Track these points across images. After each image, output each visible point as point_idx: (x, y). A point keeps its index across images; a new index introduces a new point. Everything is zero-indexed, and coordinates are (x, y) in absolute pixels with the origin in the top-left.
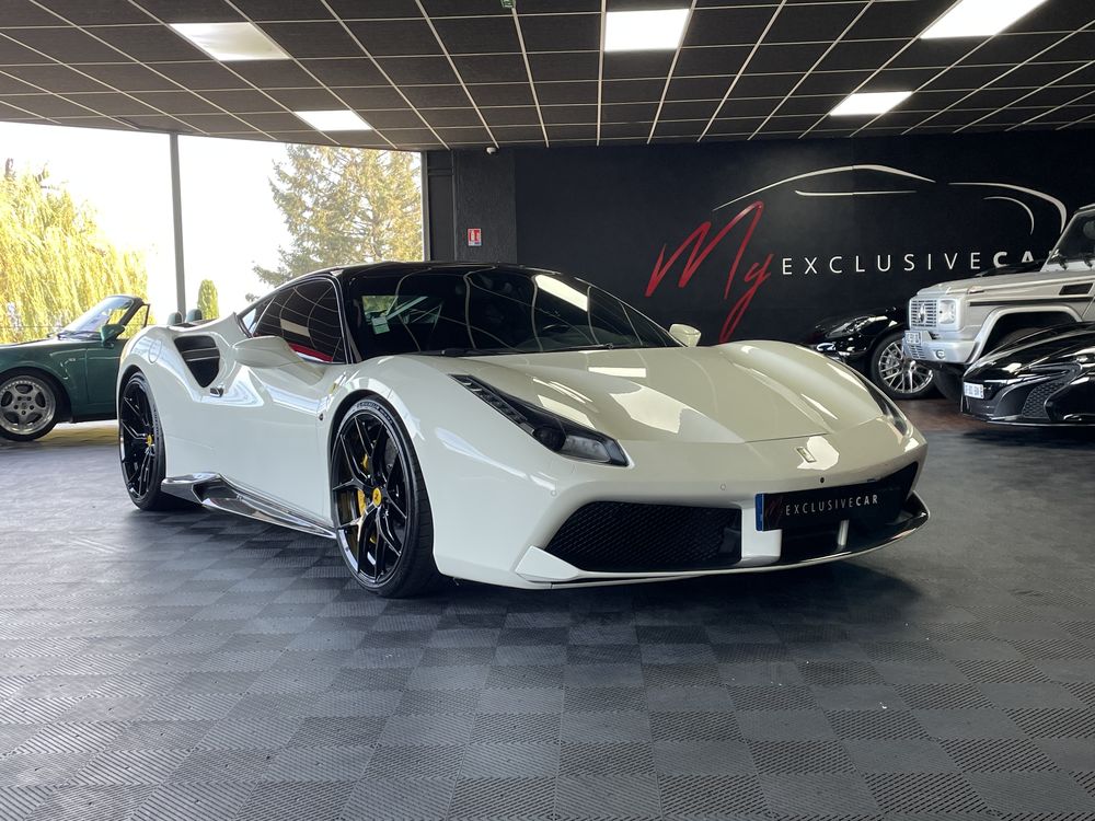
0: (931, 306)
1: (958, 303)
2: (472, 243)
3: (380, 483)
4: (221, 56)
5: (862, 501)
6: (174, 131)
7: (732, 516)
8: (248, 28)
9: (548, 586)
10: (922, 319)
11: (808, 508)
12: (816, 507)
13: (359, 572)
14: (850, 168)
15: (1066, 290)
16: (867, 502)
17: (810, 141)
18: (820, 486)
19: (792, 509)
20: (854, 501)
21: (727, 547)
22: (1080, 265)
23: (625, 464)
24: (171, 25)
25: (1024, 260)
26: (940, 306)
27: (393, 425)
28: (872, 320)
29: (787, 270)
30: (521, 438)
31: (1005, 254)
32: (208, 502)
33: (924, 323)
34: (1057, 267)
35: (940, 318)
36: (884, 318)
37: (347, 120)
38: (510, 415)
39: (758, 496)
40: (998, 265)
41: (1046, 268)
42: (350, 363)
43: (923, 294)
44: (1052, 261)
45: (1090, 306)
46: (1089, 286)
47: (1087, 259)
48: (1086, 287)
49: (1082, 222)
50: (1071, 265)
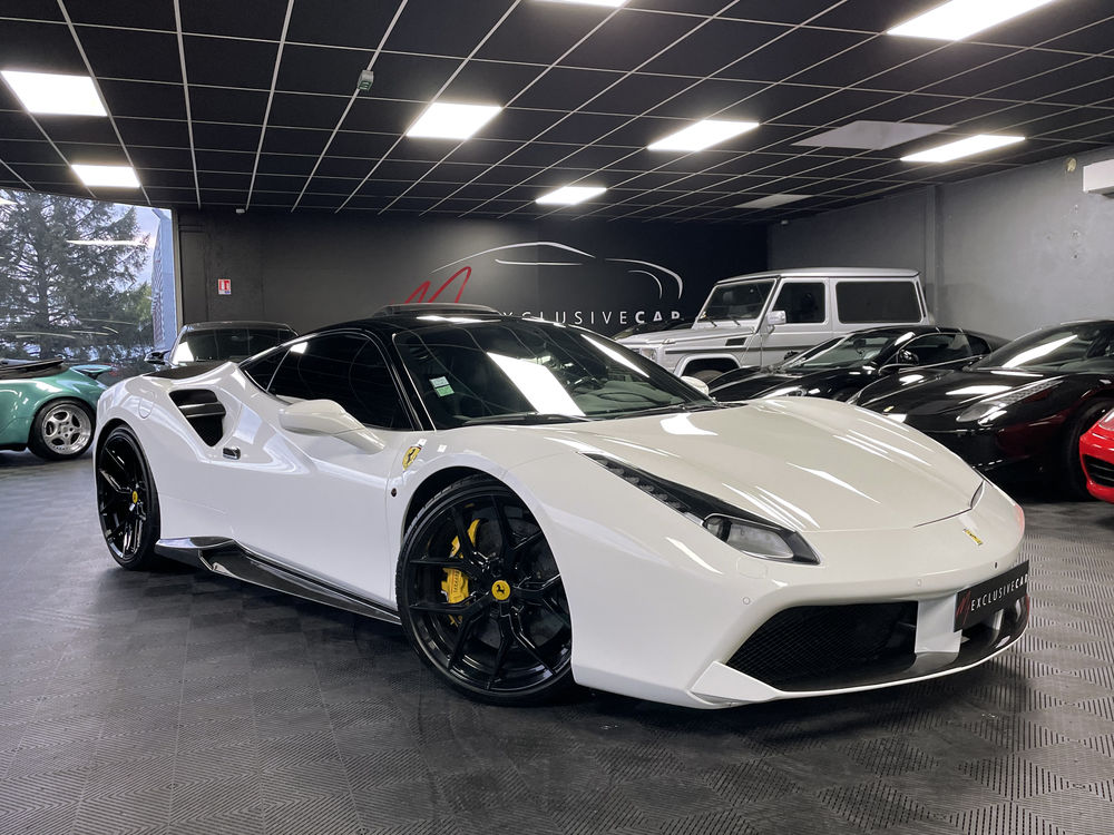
2: (222, 292)
14: (537, 244)
15: (730, 342)
22: (730, 324)
25: (655, 319)
34: (708, 325)
40: (639, 322)
41: (696, 325)
44: (700, 320)
45: (745, 354)
46: (744, 339)
47: (735, 319)
48: (741, 341)
49: (721, 291)
50: (721, 323)
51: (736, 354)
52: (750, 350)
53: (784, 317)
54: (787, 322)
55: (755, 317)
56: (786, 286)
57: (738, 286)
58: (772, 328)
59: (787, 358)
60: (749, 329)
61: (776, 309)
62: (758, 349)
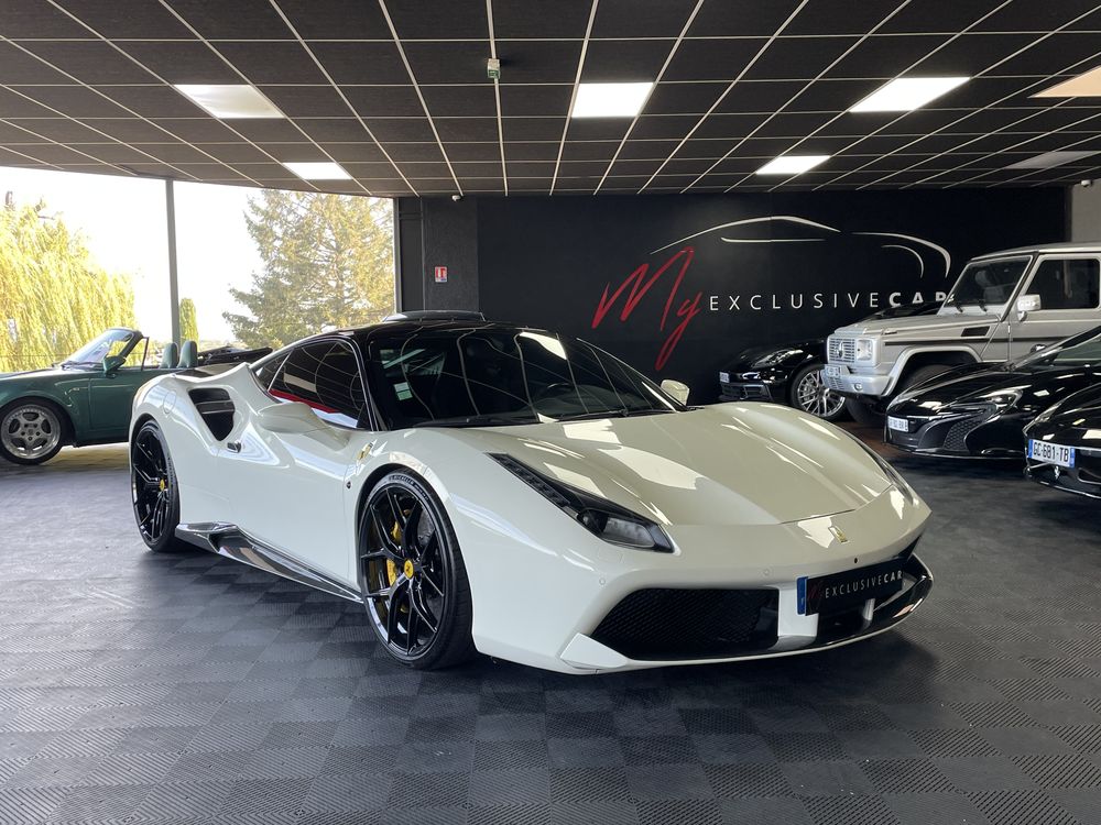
0: (849, 344)
1: (875, 342)
2: (438, 280)
3: (412, 556)
4: (219, 114)
5: (888, 578)
6: (170, 177)
7: (769, 598)
8: (249, 90)
9: (593, 672)
10: (841, 353)
11: (844, 590)
12: (851, 588)
13: (389, 642)
14: (769, 219)
15: (967, 332)
16: (893, 578)
17: (734, 194)
18: (853, 566)
19: (831, 591)
20: (882, 578)
21: (762, 625)
22: (977, 310)
23: (670, 550)
24: (176, 86)
25: (915, 301)
26: (858, 345)
28: (792, 353)
29: (714, 306)
30: (565, 522)
31: (899, 294)
32: (223, 551)
33: (842, 358)
34: (954, 310)
35: (858, 356)
36: (800, 351)
37: (332, 171)
38: (551, 497)
39: (800, 581)
40: (895, 305)
41: (943, 311)
42: (375, 430)
43: (841, 333)
44: (948, 306)
45: (987, 346)
46: (988, 328)
47: (982, 305)
48: (983, 330)
49: (974, 270)
50: (968, 310)
51: (976, 346)
52: (995, 341)
53: (1039, 302)
54: (1042, 308)
55: (1004, 302)
56: (1045, 263)
57: (992, 265)
58: (1022, 315)
59: (1033, 350)
60: (994, 316)
61: (1029, 292)
62: (1006, 340)
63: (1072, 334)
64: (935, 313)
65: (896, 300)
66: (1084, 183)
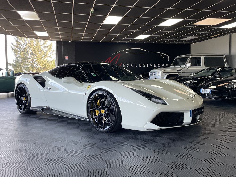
0: (155, 73)
2: (66, 59)
5: (202, 110)
6: (6, 34)
9: (150, 130)
10: (153, 75)
13: (97, 128)
14: (135, 48)
15: (178, 70)
17: (128, 43)
19: (195, 113)
21: (180, 120)
22: (178, 66)
23: (166, 104)
24: (17, 11)
26: (157, 73)
27: (110, 96)
29: (124, 66)
33: (153, 76)
35: (157, 75)
37: (45, 34)
39: (190, 110)
41: (171, 67)
45: (181, 73)
46: (181, 70)
47: (180, 65)
50: (176, 66)
52: (183, 72)
54: (192, 66)
56: (192, 58)
57: (180, 58)
58: (188, 67)
59: (191, 74)
60: (183, 68)
61: (189, 63)
62: (185, 72)
63: (198, 71)
64: (170, 67)
65: (159, 65)
66: (194, 43)
